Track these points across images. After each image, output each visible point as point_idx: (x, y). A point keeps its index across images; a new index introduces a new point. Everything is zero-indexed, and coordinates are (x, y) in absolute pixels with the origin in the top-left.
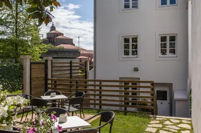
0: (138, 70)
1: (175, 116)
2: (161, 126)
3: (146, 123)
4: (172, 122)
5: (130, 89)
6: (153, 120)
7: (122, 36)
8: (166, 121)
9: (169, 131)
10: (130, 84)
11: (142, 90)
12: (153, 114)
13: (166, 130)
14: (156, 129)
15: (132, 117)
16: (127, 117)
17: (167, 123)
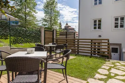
0: (101, 37)
1: (123, 61)
2: (113, 66)
3: (103, 63)
4: (121, 64)
5: (97, 47)
6: (108, 62)
7: (93, 20)
8: (116, 63)
9: (119, 69)
10: (97, 44)
11: (103, 47)
12: (108, 58)
13: (116, 69)
14: (109, 67)
15: (94, 59)
16: (91, 59)
17: (118, 64)
